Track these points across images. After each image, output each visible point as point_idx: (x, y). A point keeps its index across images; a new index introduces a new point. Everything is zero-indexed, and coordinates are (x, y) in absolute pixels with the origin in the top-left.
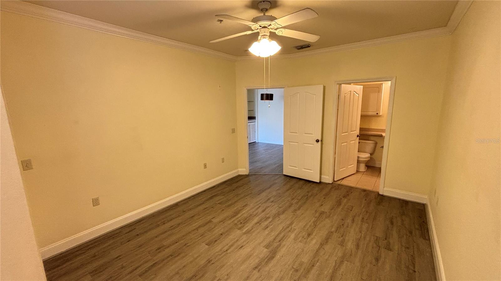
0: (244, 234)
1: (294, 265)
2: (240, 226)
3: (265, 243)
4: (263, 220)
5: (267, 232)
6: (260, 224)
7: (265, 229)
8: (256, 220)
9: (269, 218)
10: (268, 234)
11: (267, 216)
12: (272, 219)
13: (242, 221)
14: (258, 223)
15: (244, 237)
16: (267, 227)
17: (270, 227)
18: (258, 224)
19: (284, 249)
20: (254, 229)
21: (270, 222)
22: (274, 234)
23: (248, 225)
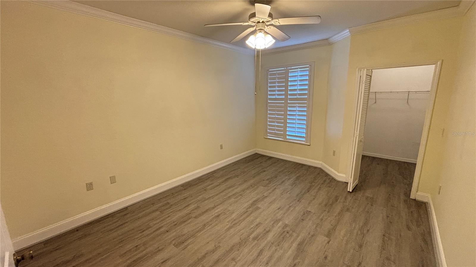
0: (280, 219)
1: (241, 197)
2: (288, 229)
3: (260, 210)
4: (262, 235)
5: (258, 220)
7: (259, 223)
8: (270, 237)
9: (254, 239)
10: (256, 218)
11: (256, 242)
12: (250, 237)
13: (288, 235)
14: (268, 232)
15: (279, 216)
16: (258, 225)
17: (254, 225)
18: (267, 229)
19: (245, 206)
20: (271, 224)
21: (253, 232)
22: (251, 218)
23: (279, 230)
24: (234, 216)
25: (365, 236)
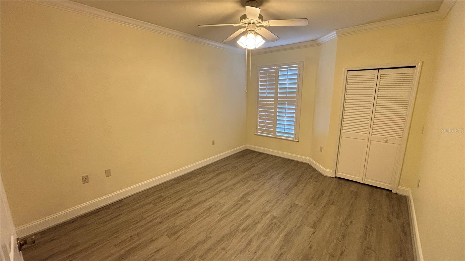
0: (269, 212)
1: (232, 191)
2: (275, 221)
3: (250, 203)
4: (251, 226)
6: (254, 221)
7: (249, 215)
8: (259, 228)
9: (244, 230)
10: (246, 211)
11: (245, 233)
12: (240, 228)
13: (275, 226)
14: (256, 223)
15: (267, 208)
16: (247, 217)
17: (243, 217)
19: (235, 199)
20: (259, 217)
21: (243, 223)
22: (241, 210)
23: (267, 221)
24: (224, 209)
25: (348, 227)
